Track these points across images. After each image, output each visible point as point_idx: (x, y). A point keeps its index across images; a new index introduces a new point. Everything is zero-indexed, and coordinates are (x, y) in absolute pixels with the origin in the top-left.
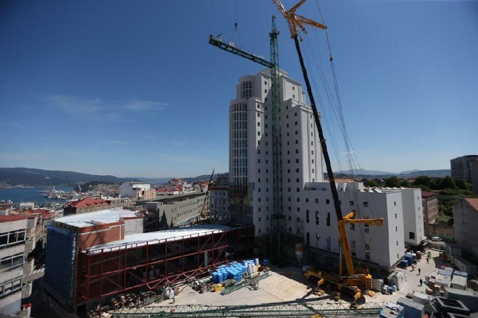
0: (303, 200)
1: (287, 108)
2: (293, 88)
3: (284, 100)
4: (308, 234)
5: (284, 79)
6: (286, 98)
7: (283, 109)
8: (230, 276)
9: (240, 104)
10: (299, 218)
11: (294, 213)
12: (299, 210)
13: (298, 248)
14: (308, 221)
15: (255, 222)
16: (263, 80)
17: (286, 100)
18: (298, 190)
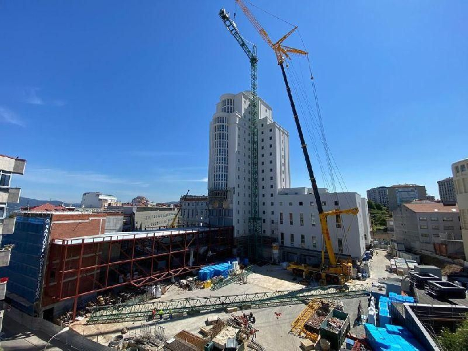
0: (277, 204)
1: (262, 125)
2: (266, 111)
3: (260, 119)
4: (282, 234)
5: (261, 101)
6: (261, 116)
7: (259, 126)
8: (217, 273)
9: (223, 117)
10: (273, 221)
11: (268, 217)
12: (273, 213)
13: (275, 247)
14: (281, 223)
15: (235, 223)
16: (243, 99)
17: (261, 118)
18: (272, 195)
